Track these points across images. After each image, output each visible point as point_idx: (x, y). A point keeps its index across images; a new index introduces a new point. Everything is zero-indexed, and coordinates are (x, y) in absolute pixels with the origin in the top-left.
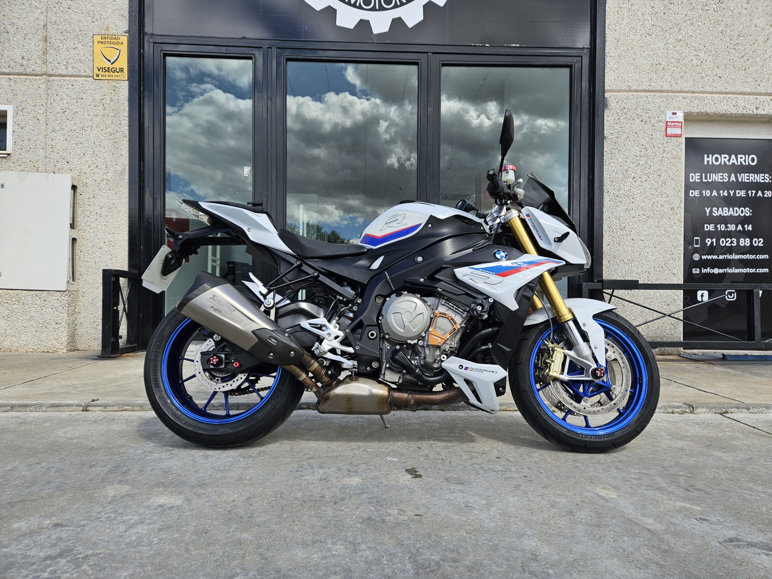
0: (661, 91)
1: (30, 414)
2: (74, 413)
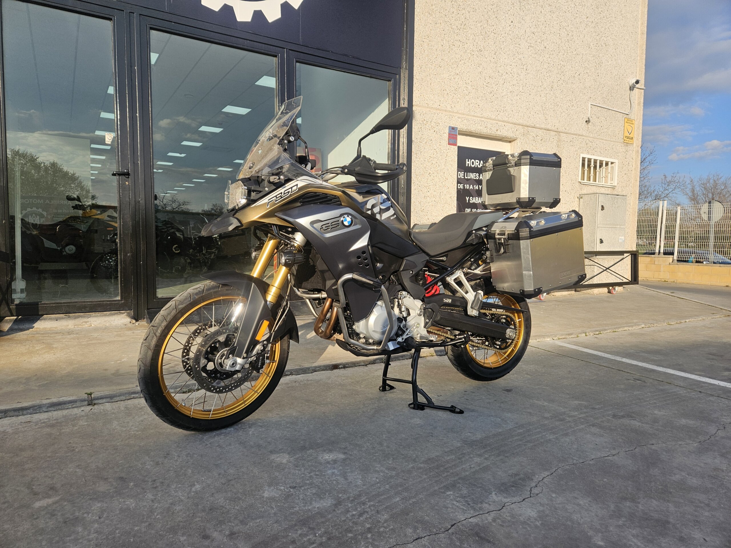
1: (36, 417)
2: (82, 408)
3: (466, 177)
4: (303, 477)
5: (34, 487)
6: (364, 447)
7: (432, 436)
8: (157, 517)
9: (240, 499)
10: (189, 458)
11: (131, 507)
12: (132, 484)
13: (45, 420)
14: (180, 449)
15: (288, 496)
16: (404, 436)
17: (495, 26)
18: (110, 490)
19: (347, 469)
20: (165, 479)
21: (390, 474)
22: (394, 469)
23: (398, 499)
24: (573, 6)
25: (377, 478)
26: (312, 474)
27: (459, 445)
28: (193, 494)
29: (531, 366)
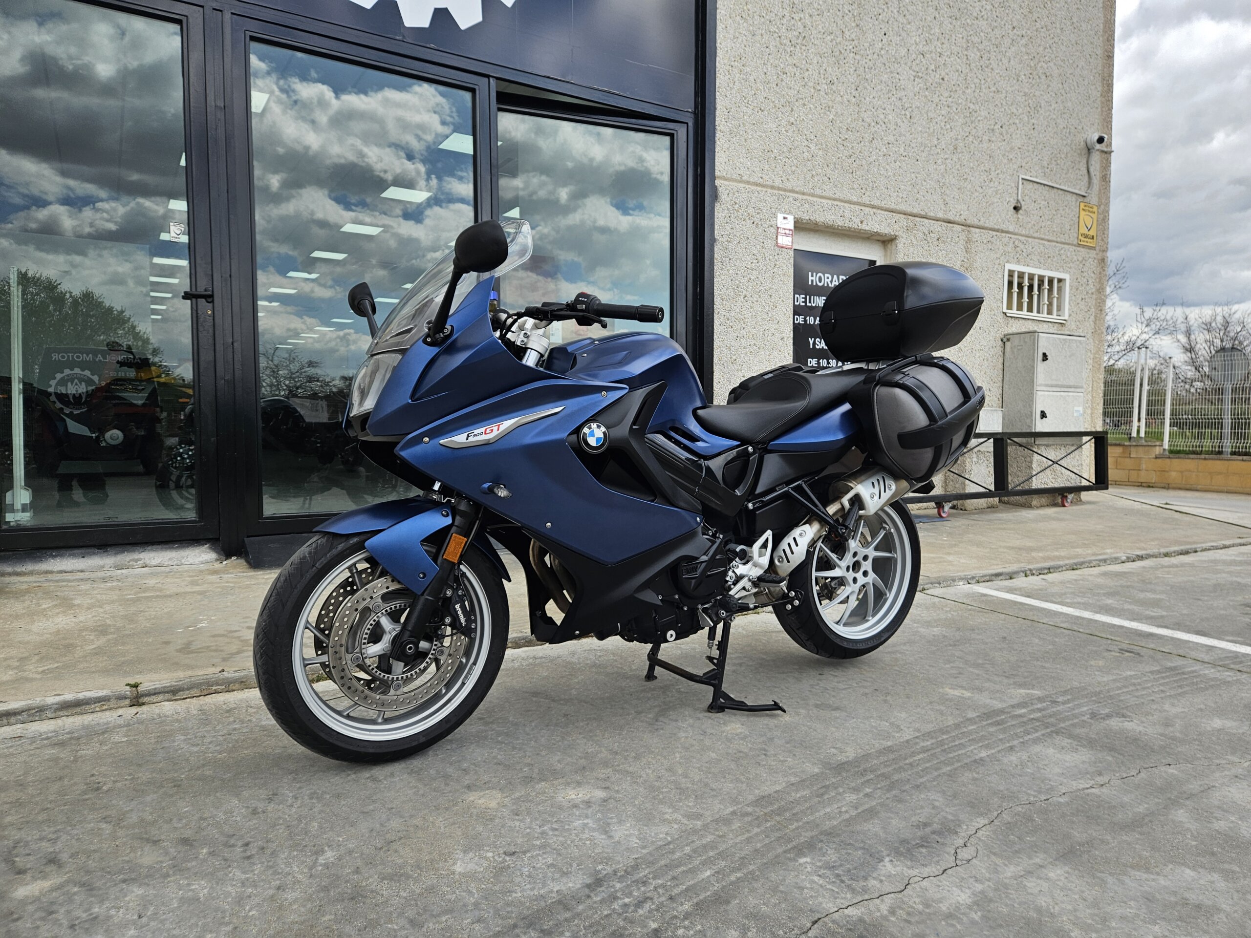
0: (772, 187)
1: (33, 728)
2: (120, 712)
3: (809, 304)
4: (528, 834)
5: (17, 859)
6: (640, 777)
7: (765, 755)
8: (251, 914)
9: (408, 877)
10: (314, 801)
11: (201, 895)
12: (205, 851)
13: (50, 735)
14: (298, 785)
15: (500, 871)
16: (713, 755)
17: (856, 42)
18: (161, 862)
19: (611, 818)
20: (267, 842)
21: (691, 826)
22: (698, 816)
23: (708, 873)
24: (989, 7)
25: (667, 834)
26: (545, 828)
27: (817, 770)
28: (320, 868)
29: (935, 629)
